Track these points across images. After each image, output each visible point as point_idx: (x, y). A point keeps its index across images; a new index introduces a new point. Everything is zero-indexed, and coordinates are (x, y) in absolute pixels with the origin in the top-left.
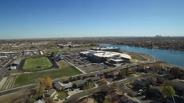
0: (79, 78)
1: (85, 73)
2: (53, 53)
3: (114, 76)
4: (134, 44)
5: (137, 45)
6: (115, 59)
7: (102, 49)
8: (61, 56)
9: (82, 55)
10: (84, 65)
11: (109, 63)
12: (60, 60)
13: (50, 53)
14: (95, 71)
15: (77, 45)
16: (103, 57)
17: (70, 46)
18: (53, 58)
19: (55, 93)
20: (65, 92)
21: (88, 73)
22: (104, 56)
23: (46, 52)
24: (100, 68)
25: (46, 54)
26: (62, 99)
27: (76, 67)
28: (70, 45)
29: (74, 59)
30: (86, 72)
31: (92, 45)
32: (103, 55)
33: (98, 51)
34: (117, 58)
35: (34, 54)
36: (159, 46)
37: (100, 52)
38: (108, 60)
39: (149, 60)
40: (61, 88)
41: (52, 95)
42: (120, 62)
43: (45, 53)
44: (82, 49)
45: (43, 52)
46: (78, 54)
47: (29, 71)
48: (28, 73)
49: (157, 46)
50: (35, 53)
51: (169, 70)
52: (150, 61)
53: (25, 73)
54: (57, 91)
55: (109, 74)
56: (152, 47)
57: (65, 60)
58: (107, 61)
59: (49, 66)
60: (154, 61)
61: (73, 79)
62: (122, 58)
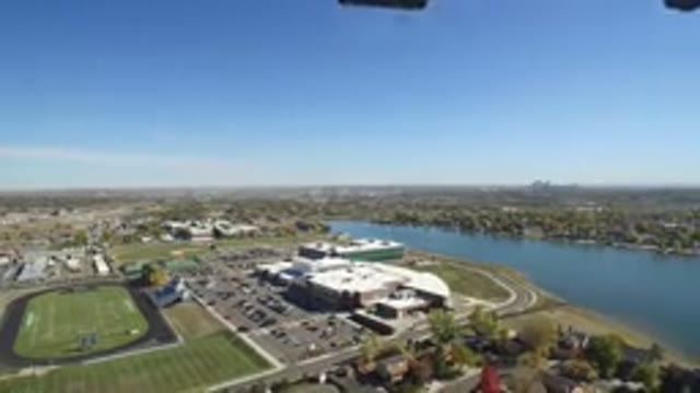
1: (280, 367)
2: (147, 269)
4: (456, 220)
5: (467, 223)
6: (392, 296)
7: (340, 249)
8: (180, 287)
9: (264, 276)
12: (178, 300)
13: (139, 266)
15: (246, 228)
16: (346, 293)
17: (217, 234)
18: (147, 290)
21: (293, 362)
22: (351, 288)
23: (119, 258)
25: (122, 269)
27: (244, 336)
28: (218, 224)
30: (282, 360)
31: (303, 227)
32: (348, 280)
33: (327, 262)
34: (397, 293)
35: (66, 267)
36: (546, 231)
37: (335, 268)
38: (368, 303)
39: (513, 297)
42: (410, 311)
43: (117, 264)
44: (267, 246)
45: (108, 261)
46: (250, 271)
47: (43, 362)
48: (40, 371)
49: (538, 228)
50: (73, 263)
51: (585, 343)
52: (515, 303)
53: (27, 372)
56: (520, 233)
58: (361, 307)
59: (135, 332)
60: (530, 298)
62: (420, 294)
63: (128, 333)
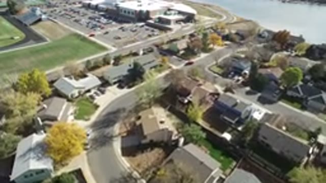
0: (106, 62)
1: (114, 49)
3: (179, 51)
6: (166, 14)
8: (38, 13)
10: (104, 31)
11: (157, 24)
12: (40, 20)
14: (133, 42)
19: (64, 107)
20: (87, 99)
21: (120, 46)
24: (140, 34)
26: (86, 117)
29: (74, 17)
30: (114, 46)
32: (140, 6)
34: (168, 12)
38: (154, 17)
39: (225, 17)
40: (76, 93)
41: (61, 114)
42: (178, 22)
46: (80, 5)
52: (227, 19)
54: (69, 100)
55: (166, 47)
57: (55, 22)
58: (150, 18)
59: (17, 38)
60: (233, 18)
61: (92, 64)
62: (180, 13)
63: (12, 38)
